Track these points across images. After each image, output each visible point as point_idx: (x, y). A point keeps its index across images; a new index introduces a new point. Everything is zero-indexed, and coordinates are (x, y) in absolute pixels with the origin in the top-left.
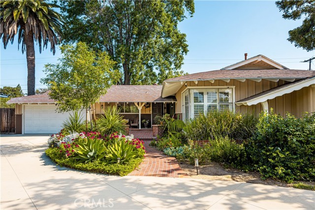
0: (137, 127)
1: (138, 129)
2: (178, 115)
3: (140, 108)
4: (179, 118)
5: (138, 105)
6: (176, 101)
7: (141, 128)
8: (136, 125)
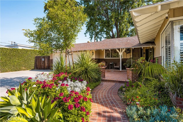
0: (119, 69)
1: (119, 70)
2: (157, 59)
3: (121, 54)
4: (158, 62)
5: (120, 51)
6: (155, 45)
7: (122, 69)
8: (118, 67)
